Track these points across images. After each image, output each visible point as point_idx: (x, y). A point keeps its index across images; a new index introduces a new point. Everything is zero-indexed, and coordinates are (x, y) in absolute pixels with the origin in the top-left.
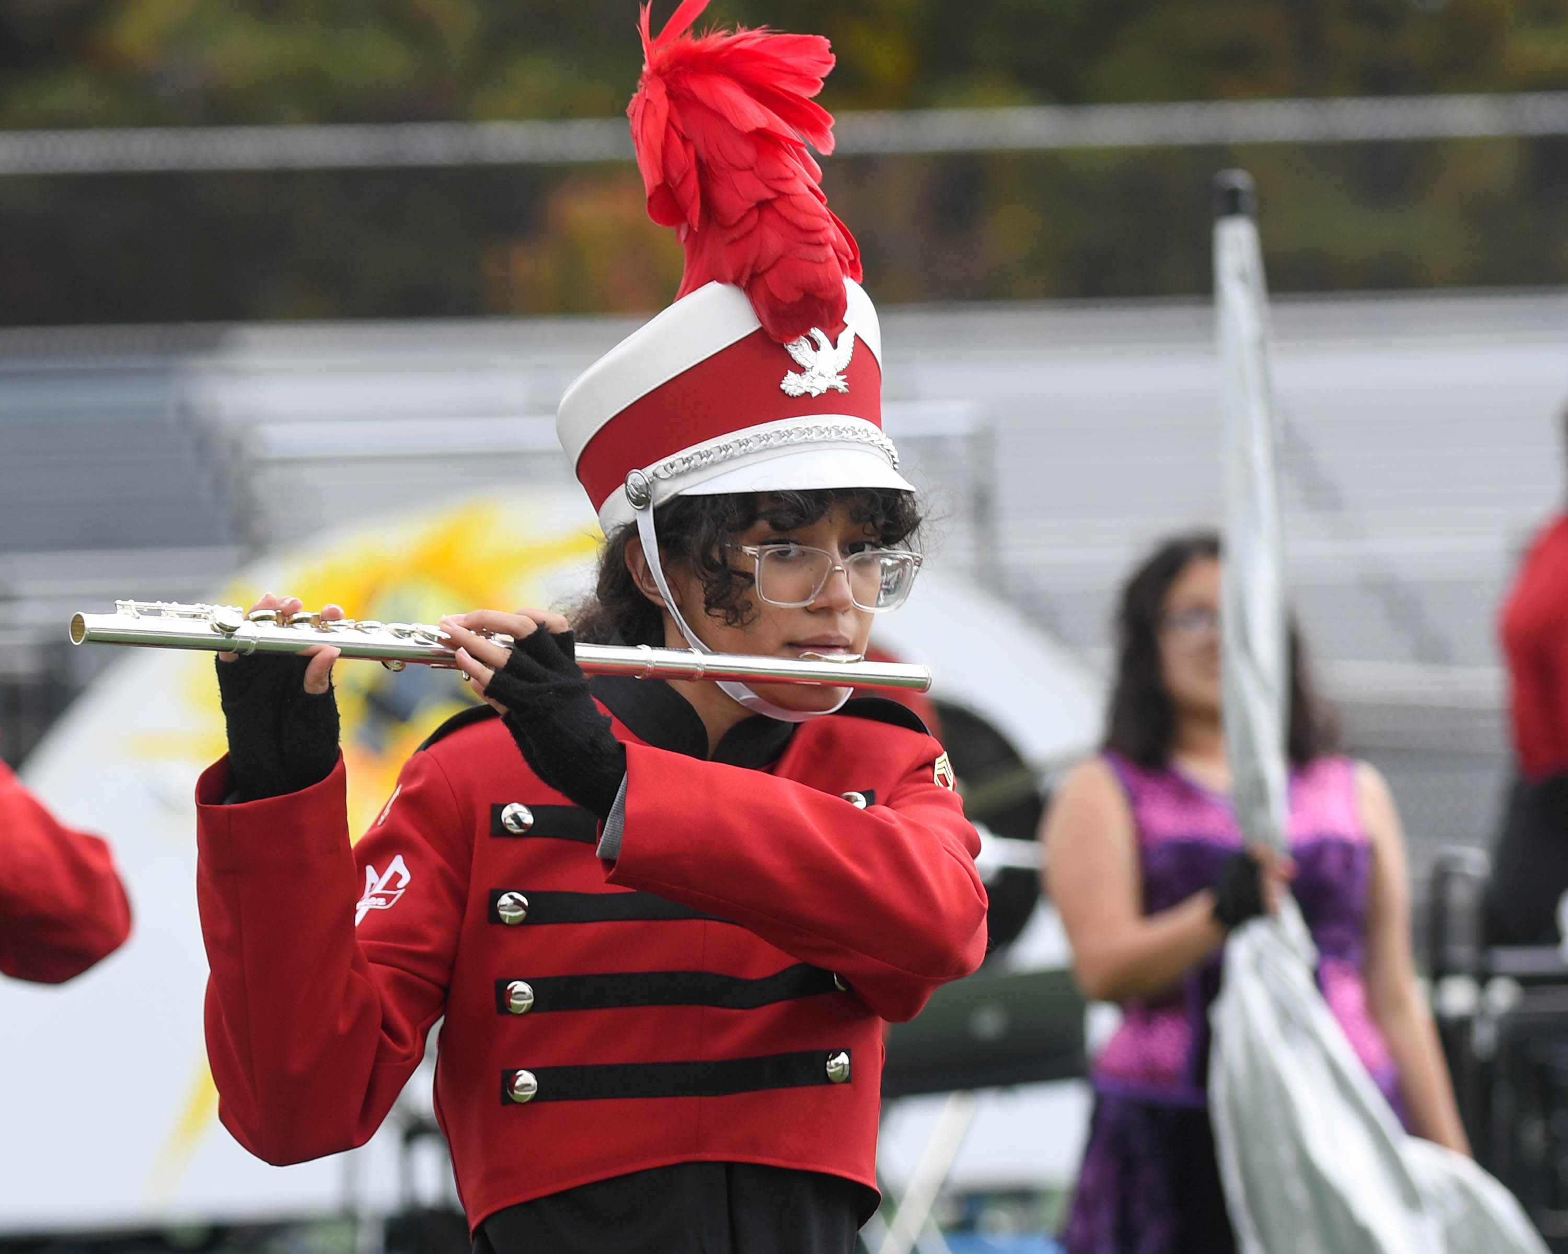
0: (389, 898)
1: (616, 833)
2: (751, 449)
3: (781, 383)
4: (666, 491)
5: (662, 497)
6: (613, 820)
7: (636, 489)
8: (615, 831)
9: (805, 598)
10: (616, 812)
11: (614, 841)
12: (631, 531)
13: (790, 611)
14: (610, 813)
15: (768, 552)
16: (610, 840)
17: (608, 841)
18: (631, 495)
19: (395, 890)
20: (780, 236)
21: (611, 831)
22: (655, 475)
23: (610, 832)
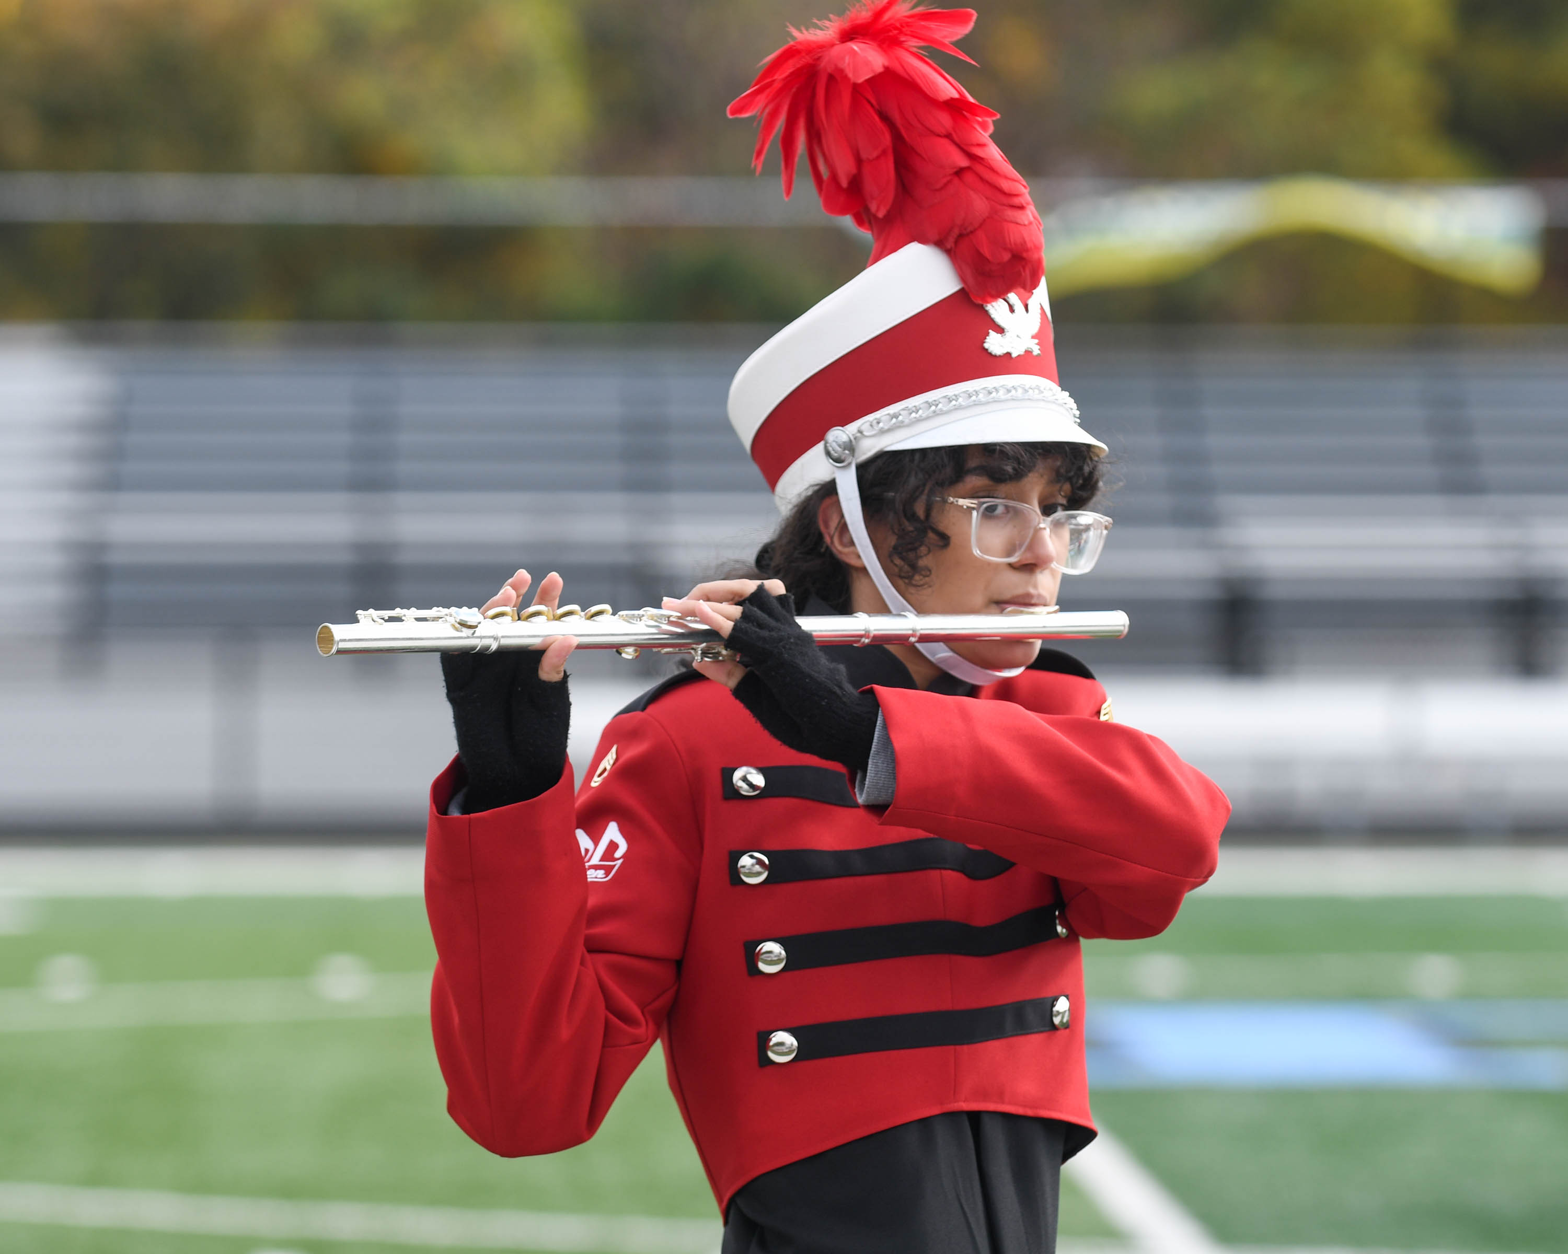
0: (608, 870)
1: (880, 773)
2: (941, 410)
3: (984, 342)
4: (869, 448)
5: (864, 454)
6: (875, 761)
7: (839, 446)
8: (878, 771)
9: (1009, 554)
10: (876, 752)
11: (879, 781)
12: (828, 490)
13: (997, 566)
14: (871, 755)
15: (985, 506)
16: (874, 781)
17: (873, 782)
18: (832, 452)
19: (614, 861)
20: (985, 200)
21: (876, 772)
22: (860, 432)
23: (873, 773)
